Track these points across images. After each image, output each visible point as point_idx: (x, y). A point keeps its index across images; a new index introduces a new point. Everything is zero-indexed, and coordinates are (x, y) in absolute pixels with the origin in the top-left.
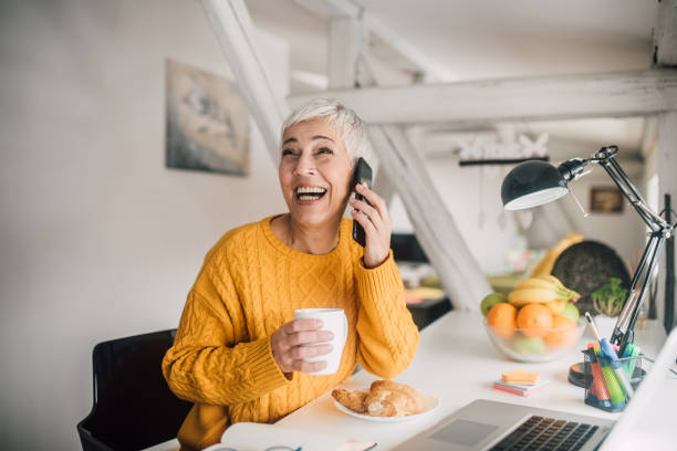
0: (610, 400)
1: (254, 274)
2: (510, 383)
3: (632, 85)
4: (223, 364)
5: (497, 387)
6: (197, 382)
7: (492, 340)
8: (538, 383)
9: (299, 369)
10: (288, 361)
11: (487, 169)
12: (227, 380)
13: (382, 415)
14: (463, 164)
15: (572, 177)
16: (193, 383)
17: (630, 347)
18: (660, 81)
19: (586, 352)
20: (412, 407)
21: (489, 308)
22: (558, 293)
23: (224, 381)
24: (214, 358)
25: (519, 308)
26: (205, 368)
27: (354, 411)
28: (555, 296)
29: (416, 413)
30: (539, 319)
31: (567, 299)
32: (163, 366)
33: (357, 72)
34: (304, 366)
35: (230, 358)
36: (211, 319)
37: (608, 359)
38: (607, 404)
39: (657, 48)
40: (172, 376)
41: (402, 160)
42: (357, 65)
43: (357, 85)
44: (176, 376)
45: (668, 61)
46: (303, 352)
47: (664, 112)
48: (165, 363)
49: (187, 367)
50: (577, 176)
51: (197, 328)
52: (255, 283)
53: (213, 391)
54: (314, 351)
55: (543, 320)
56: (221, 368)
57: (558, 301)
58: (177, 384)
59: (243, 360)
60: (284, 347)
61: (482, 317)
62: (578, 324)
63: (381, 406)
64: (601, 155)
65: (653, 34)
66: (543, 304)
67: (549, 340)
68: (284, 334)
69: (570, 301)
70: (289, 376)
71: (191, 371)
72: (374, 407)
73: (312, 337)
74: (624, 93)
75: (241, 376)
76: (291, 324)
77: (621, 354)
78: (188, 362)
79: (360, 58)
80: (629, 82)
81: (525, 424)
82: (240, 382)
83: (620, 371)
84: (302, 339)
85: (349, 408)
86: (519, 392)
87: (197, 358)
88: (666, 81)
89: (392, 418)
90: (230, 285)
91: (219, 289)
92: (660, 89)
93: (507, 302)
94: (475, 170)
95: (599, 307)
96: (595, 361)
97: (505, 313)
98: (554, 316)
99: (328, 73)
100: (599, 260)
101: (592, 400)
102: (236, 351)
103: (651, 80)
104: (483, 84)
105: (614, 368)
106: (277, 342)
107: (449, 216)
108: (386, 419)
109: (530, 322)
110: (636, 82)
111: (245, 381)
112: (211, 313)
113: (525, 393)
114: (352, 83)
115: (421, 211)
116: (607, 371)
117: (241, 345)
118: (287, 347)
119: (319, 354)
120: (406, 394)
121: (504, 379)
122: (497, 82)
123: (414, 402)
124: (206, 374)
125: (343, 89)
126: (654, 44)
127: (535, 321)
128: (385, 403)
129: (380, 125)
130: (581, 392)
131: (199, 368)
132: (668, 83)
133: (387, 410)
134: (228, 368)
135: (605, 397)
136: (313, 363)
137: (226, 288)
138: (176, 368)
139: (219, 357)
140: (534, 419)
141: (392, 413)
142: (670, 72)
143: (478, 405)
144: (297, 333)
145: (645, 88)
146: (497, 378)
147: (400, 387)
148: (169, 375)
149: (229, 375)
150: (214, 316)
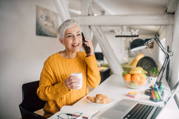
0: (156, 99)
1: (57, 66)
2: (131, 95)
3: (161, 18)
4: (52, 90)
5: (127, 95)
6: (46, 95)
7: (125, 83)
8: (138, 95)
9: (73, 88)
10: (70, 87)
11: (123, 38)
12: (54, 93)
13: (100, 103)
14: (116, 36)
15: (148, 43)
16: (45, 96)
17: (161, 86)
18: (168, 17)
19: (150, 87)
20: (107, 101)
21: (124, 75)
22: (142, 72)
23: (53, 94)
24: (50, 89)
25: (132, 75)
26: (48, 92)
27: (93, 102)
28: (141, 72)
29: (108, 103)
30: (137, 78)
31: (144, 73)
32: (37, 93)
33: (89, 11)
34: (74, 88)
35: (54, 88)
36: (47, 79)
37: (156, 89)
38: (155, 100)
39: (167, 8)
40: (40, 95)
41: (100, 35)
42: (89, 9)
43: (89, 15)
44: (41, 95)
45: (170, 12)
46: (73, 84)
47: (168, 25)
48: (37, 92)
49: (43, 92)
50: (149, 43)
51: (44, 82)
52: (58, 68)
53: (51, 97)
54: (76, 84)
55: (139, 78)
56: (52, 91)
57: (142, 74)
58: (41, 97)
59: (58, 88)
60: (68, 83)
61: (122, 77)
62: (146, 79)
63: (100, 101)
64: (155, 37)
65: (166, 4)
66: (138, 74)
67: (140, 83)
68: (68, 80)
69: (145, 74)
70: (69, 90)
71: (44, 93)
72: (98, 101)
73: (76, 80)
74: (159, 20)
75: (58, 92)
76: (70, 78)
77: (159, 88)
78: (43, 91)
79: (90, 7)
80: (160, 17)
81: (136, 106)
82: (57, 94)
83: (159, 92)
84: (73, 81)
85: (91, 101)
86: (133, 97)
87: (45, 89)
88: (169, 17)
89: (103, 104)
90: (51, 70)
91: (48, 71)
92: (168, 19)
93: (129, 73)
94: (120, 38)
95: (151, 75)
96: (152, 90)
97: (129, 76)
98: (141, 77)
99: (81, 10)
100: (149, 62)
101: (151, 99)
102: (55, 86)
103: (165, 16)
104: (123, 16)
105: (157, 91)
106: (66, 82)
107: (112, 50)
108: (101, 104)
109: (135, 79)
110: (162, 17)
111: (59, 93)
112: (47, 77)
113: (135, 97)
114: (87, 14)
115: (105, 49)
116: (156, 92)
117: (56, 84)
118: (69, 83)
119: (77, 84)
120: (106, 98)
121: (129, 93)
122: (126, 15)
123: (108, 100)
124: (48, 93)
125: (85, 16)
126: (167, 7)
127: (136, 79)
128: (101, 100)
129: (95, 26)
130: (149, 97)
131: (46, 92)
132: (170, 18)
133: (101, 102)
134: (54, 90)
135: (155, 98)
136: (76, 87)
137: (50, 71)
138: (40, 93)
139: (51, 88)
140: (138, 105)
141: (103, 103)
142: (170, 15)
143: (124, 100)
144: (71, 80)
145: (164, 19)
146: (127, 93)
147: (104, 96)
148: (39, 95)
149: (54, 92)
150: (48, 78)
